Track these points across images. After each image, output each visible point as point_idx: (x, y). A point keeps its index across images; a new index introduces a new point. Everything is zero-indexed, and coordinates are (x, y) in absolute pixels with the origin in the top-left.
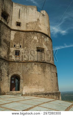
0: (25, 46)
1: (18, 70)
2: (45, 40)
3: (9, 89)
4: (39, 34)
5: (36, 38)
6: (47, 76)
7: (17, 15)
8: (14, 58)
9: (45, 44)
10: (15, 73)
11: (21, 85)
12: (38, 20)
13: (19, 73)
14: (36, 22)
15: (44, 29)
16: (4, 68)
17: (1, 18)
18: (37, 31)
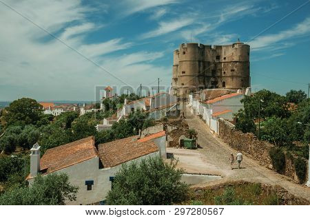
0: (227, 69)
2: (236, 65)
5: (230, 65)
6: (234, 82)
7: (224, 53)
8: (223, 75)
11: (226, 85)
13: (225, 81)
14: (232, 55)
15: (236, 59)
16: (219, 80)
17: (216, 61)
18: (231, 61)
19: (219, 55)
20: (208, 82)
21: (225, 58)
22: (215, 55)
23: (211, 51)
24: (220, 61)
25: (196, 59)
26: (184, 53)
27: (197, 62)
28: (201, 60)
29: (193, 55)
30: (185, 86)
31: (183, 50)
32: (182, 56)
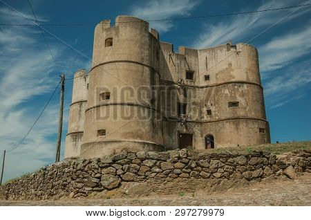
0: (216, 103)
1: (210, 130)
2: (240, 90)
3: (204, 148)
4: (230, 85)
5: (227, 92)
6: (241, 133)
7: (205, 66)
8: (206, 118)
9: (240, 96)
10: (208, 133)
11: (215, 143)
13: (212, 133)
14: (227, 69)
15: (239, 75)
16: (196, 130)
17: (186, 82)
18: (228, 81)
19: (193, 69)
20: (170, 134)
21: (207, 78)
22: (184, 68)
23: (174, 58)
24: (196, 84)
25: (143, 59)
26: (109, 42)
27: (147, 68)
28: (154, 67)
29: (137, 49)
30: (107, 138)
31: (104, 35)
32: (100, 52)
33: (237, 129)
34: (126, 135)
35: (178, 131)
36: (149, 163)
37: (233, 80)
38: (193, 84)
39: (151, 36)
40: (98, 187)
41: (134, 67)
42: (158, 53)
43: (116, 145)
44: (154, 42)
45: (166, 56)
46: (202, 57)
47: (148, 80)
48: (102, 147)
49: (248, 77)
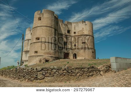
1: (75, 52)
6: (86, 53)
7: (74, 29)
10: (74, 53)
11: (77, 57)
12: (83, 28)
13: (76, 53)
14: (82, 30)
15: (86, 32)
17: (67, 34)
18: (82, 34)
19: (70, 29)
21: (75, 33)
22: (67, 29)
23: (63, 25)
24: (71, 35)
25: (52, 25)
26: (40, 19)
27: (53, 29)
28: (56, 29)
29: (50, 22)
30: (38, 54)
31: (38, 16)
32: (36, 22)
33: (85, 52)
34: (45, 53)
35: (64, 52)
36: (55, 71)
37: (84, 34)
38: (70, 35)
39: (55, 17)
40: (36, 78)
41: (48, 28)
42: (57, 23)
43: (41, 57)
44: (56, 19)
45: (60, 24)
46: (73, 25)
47: (54, 33)
48: (36, 58)
49: (89, 33)
